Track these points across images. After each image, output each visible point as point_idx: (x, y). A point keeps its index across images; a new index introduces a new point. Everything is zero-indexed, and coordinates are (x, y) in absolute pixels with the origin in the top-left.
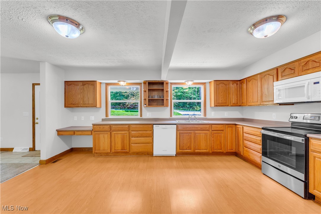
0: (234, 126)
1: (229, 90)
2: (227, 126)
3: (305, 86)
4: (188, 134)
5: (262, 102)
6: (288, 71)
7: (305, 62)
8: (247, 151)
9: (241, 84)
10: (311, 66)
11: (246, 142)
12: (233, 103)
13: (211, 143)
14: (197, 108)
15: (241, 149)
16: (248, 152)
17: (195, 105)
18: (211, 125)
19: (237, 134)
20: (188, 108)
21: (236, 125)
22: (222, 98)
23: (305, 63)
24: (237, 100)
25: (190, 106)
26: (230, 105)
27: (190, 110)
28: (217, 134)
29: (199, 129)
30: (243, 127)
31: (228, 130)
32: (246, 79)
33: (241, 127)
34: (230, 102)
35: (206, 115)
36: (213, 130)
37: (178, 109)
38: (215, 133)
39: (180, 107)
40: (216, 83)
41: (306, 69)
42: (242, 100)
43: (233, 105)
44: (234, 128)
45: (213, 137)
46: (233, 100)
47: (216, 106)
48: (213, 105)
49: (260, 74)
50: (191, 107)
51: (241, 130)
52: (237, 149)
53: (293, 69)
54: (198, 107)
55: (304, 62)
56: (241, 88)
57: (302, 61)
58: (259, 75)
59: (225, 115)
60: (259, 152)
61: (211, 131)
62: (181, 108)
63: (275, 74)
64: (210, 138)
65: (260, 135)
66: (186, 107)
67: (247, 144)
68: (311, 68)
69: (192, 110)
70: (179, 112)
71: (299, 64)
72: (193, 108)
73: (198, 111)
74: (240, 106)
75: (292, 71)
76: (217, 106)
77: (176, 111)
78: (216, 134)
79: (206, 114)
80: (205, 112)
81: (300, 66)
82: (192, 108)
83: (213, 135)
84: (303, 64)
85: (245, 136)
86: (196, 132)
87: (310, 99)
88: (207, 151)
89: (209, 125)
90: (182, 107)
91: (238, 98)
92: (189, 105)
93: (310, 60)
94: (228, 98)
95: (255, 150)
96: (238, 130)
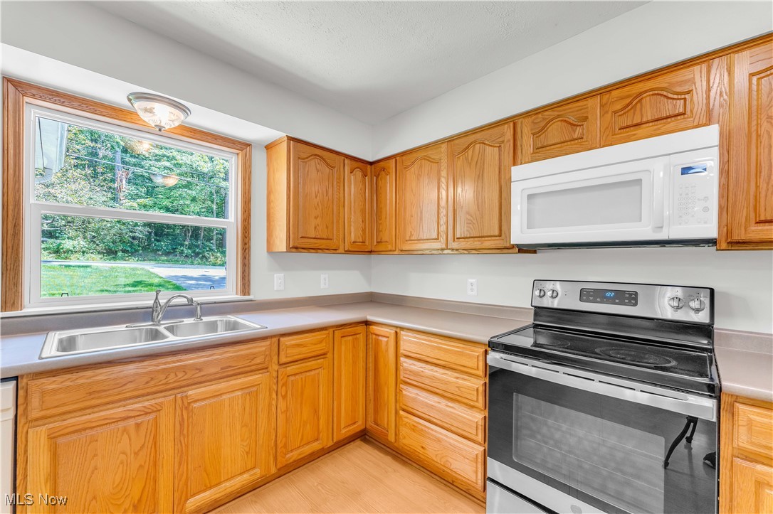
0: (361, 329)
1: (342, 192)
2: (338, 333)
3: (644, 183)
4: (132, 422)
5: (454, 241)
6: (556, 132)
7: (628, 96)
8: (414, 428)
9: (377, 177)
10: (649, 114)
11: (410, 392)
12: (353, 240)
13: (273, 425)
14: (217, 258)
15: (388, 418)
16: (422, 433)
17: (211, 250)
18: (275, 340)
19: (371, 359)
20: (187, 256)
21: (367, 323)
22: (316, 218)
23: (628, 101)
24: (364, 230)
25: (194, 252)
26: (341, 250)
27: (192, 263)
28: (303, 376)
29: (213, 370)
30: (396, 332)
31: (343, 347)
32: (394, 160)
33: (391, 331)
34: (341, 236)
35: (249, 286)
36: (283, 360)
37: (151, 260)
38: (295, 375)
39: (160, 253)
40: (294, 148)
41: (630, 123)
42: (378, 231)
43: (350, 249)
44: (361, 337)
45: (284, 397)
46: (352, 228)
47: (294, 248)
48: (281, 244)
49: (450, 140)
50: (197, 254)
51: (387, 342)
52: (371, 419)
53: (577, 126)
54: (219, 254)
55: (622, 98)
56: (377, 191)
57: (615, 93)
58: (444, 146)
59: (322, 286)
60: (473, 437)
61: (276, 367)
62: (162, 255)
63: (509, 141)
64: (270, 405)
65: (478, 369)
66: (182, 252)
67: (414, 400)
68: (650, 118)
69: (199, 264)
70: (152, 270)
71: (602, 106)
72: (204, 257)
73: (220, 265)
74: (370, 252)
75: (575, 132)
76: (296, 248)
77: (142, 266)
78: (297, 377)
79: (249, 281)
80: (243, 272)
81: (607, 112)
82: (202, 258)
83: (285, 384)
84: (618, 106)
85: (405, 370)
86: (193, 392)
87: (665, 230)
88: (257, 473)
89: (267, 343)
90: (167, 254)
91: (365, 225)
92: (189, 248)
93: (646, 92)
94: (338, 222)
95: (453, 428)
96: (377, 343)
